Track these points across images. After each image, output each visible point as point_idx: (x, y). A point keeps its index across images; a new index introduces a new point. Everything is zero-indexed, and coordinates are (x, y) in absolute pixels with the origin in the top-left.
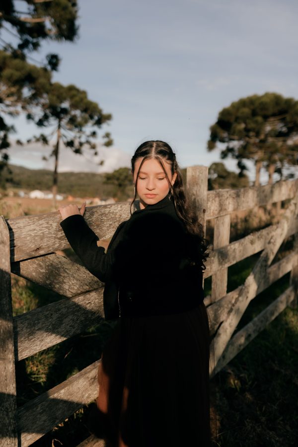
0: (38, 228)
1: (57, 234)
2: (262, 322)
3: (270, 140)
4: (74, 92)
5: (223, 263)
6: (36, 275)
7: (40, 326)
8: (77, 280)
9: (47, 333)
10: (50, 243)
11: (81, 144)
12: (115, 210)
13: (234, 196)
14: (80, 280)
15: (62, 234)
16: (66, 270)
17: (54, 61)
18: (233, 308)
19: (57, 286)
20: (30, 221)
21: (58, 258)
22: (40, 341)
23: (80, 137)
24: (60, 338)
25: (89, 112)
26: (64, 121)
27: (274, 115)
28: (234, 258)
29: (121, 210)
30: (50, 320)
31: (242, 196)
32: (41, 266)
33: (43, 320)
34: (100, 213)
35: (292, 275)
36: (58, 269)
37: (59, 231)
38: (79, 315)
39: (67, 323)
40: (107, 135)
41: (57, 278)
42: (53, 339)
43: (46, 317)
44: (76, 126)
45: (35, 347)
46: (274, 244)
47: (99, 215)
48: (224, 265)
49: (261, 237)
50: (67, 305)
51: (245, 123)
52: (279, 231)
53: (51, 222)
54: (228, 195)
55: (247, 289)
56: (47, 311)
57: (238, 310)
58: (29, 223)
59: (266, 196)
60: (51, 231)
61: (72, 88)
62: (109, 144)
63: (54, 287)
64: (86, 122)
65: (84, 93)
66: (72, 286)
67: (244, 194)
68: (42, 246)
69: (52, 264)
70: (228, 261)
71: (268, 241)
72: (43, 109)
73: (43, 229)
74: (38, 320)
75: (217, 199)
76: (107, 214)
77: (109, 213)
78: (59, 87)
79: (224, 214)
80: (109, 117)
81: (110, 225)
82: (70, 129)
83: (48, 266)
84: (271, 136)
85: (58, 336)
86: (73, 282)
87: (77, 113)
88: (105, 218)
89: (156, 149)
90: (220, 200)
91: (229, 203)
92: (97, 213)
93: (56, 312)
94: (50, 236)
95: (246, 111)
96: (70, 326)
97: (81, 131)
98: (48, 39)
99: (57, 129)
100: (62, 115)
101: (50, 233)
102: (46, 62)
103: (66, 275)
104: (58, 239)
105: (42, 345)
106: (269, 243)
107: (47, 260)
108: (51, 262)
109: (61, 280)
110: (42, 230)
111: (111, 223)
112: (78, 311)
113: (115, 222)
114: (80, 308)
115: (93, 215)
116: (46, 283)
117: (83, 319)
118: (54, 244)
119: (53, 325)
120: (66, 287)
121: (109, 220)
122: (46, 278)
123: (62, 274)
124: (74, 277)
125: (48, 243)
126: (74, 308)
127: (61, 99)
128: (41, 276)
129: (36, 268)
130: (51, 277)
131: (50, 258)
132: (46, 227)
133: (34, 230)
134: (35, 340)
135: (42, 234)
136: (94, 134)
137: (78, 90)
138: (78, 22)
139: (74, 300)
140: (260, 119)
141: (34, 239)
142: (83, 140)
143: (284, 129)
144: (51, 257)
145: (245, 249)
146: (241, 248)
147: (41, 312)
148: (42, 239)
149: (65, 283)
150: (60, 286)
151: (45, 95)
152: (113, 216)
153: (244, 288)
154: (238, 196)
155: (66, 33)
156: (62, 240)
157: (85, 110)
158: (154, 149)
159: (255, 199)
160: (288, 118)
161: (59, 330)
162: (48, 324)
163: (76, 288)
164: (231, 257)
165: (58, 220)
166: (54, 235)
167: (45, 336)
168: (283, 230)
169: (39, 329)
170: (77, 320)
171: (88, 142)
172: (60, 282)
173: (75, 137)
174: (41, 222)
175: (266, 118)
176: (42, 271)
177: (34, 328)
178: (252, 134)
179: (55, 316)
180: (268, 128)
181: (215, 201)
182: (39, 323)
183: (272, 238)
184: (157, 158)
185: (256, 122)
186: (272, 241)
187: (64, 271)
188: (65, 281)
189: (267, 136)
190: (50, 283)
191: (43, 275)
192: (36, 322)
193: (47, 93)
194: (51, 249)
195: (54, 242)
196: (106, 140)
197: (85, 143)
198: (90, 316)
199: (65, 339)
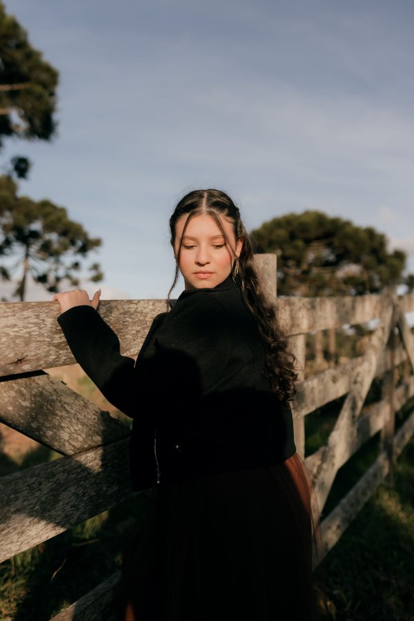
0: (20, 324)
1: (52, 339)
2: (352, 505)
3: (315, 271)
4: (48, 210)
5: (299, 409)
6: (13, 411)
7: (19, 504)
8: (83, 424)
9: (31, 519)
10: (41, 352)
11: (58, 279)
12: (144, 308)
13: (309, 307)
14: (87, 426)
15: (60, 338)
16: (66, 406)
17: (22, 167)
18: (315, 480)
19: (50, 433)
20: (8, 310)
21: (52, 383)
22: (18, 533)
23: (56, 270)
24: (54, 528)
25: (70, 235)
26: (34, 248)
27: (318, 239)
28: (313, 401)
29: (153, 310)
30: (38, 494)
31: (318, 308)
32: (22, 395)
33: (25, 493)
34: (122, 311)
35: (383, 435)
36: (51, 402)
37: (56, 333)
38: (88, 486)
39: (66, 501)
40: (96, 267)
41: (50, 418)
42: (42, 530)
43: (30, 487)
44: (51, 255)
45: (9, 546)
46: (362, 383)
47: (120, 314)
48: (300, 411)
49: (345, 373)
50: (67, 467)
51: (282, 249)
52: (366, 366)
53: (43, 316)
54: (301, 305)
55: (333, 451)
56: (32, 477)
57: (322, 484)
58: (5, 312)
59: (347, 313)
60: (42, 331)
61: (45, 204)
62: (97, 278)
63: (45, 435)
64: (65, 248)
65: (63, 211)
66: (75, 436)
67: (321, 306)
68: (27, 356)
69: (41, 393)
70: (306, 406)
71: (353, 380)
72: (3, 232)
73: (30, 326)
74: (16, 492)
75: (287, 308)
76: (133, 314)
77: (135, 312)
78: (27, 202)
79: (297, 332)
80: (97, 243)
81: (138, 332)
82: (43, 259)
83: (35, 396)
84: (317, 266)
85: (51, 526)
86: (77, 428)
87: (53, 237)
88: (130, 320)
89: (208, 200)
90: (292, 310)
91: (303, 317)
92: (118, 309)
93: (48, 478)
94: (42, 339)
95: (282, 233)
96: (72, 507)
97: (57, 261)
98: (15, 137)
99: (24, 259)
100: (32, 240)
101: (41, 335)
102: (10, 167)
103: (64, 414)
104: (55, 346)
105: (22, 543)
106: (355, 382)
107: (33, 385)
108: (40, 389)
109: (57, 424)
110: (27, 328)
111: (139, 328)
112: (86, 478)
113: (144, 329)
114: (89, 474)
115: (111, 313)
116: (32, 427)
117: (93, 494)
118: (48, 354)
119: (43, 503)
120: (65, 436)
121: (135, 323)
122: (31, 416)
123: (57, 412)
124: (78, 419)
125: (38, 352)
126: (78, 473)
127: (31, 218)
128: (21, 414)
129: (14, 397)
130: (39, 416)
131: (39, 382)
132: (36, 324)
133: (15, 326)
134: (9, 533)
135: (27, 335)
136: (76, 266)
137: (54, 207)
138: (56, 117)
139: (78, 459)
140: (300, 243)
141: (14, 342)
142: (61, 273)
143: (332, 258)
144: (40, 380)
145: (325, 390)
146: (321, 387)
147: (21, 478)
148: (27, 343)
149: (62, 427)
150: (55, 433)
151: (7, 214)
152: (141, 318)
153: (327, 449)
154: (313, 307)
155: (40, 130)
156: (61, 349)
157: (64, 233)
158: (204, 200)
159: (335, 316)
160: (336, 242)
161: (53, 513)
162: (34, 502)
163: (80, 439)
164: (308, 400)
165: (55, 313)
166: (48, 340)
167: (27, 523)
168: (370, 364)
169: (18, 511)
170: (84, 495)
171: (68, 276)
172: (54, 427)
173: (49, 270)
174: (26, 313)
175: (308, 242)
176: (24, 404)
177: (7, 508)
178: (291, 263)
179: (46, 487)
180: (311, 256)
181: (285, 311)
182: (17, 499)
183: (358, 375)
184: (211, 213)
185: (296, 248)
186: (359, 379)
187: (62, 406)
188: (63, 425)
189: (310, 265)
190: (38, 427)
191: (26, 412)
192: (13, 496)
193: (10, 209)
194: (42, 362)
195: (48, 352)
196: (93, 273)
197: (63, 278)
198: (104, 489)
199: (62, 530)
